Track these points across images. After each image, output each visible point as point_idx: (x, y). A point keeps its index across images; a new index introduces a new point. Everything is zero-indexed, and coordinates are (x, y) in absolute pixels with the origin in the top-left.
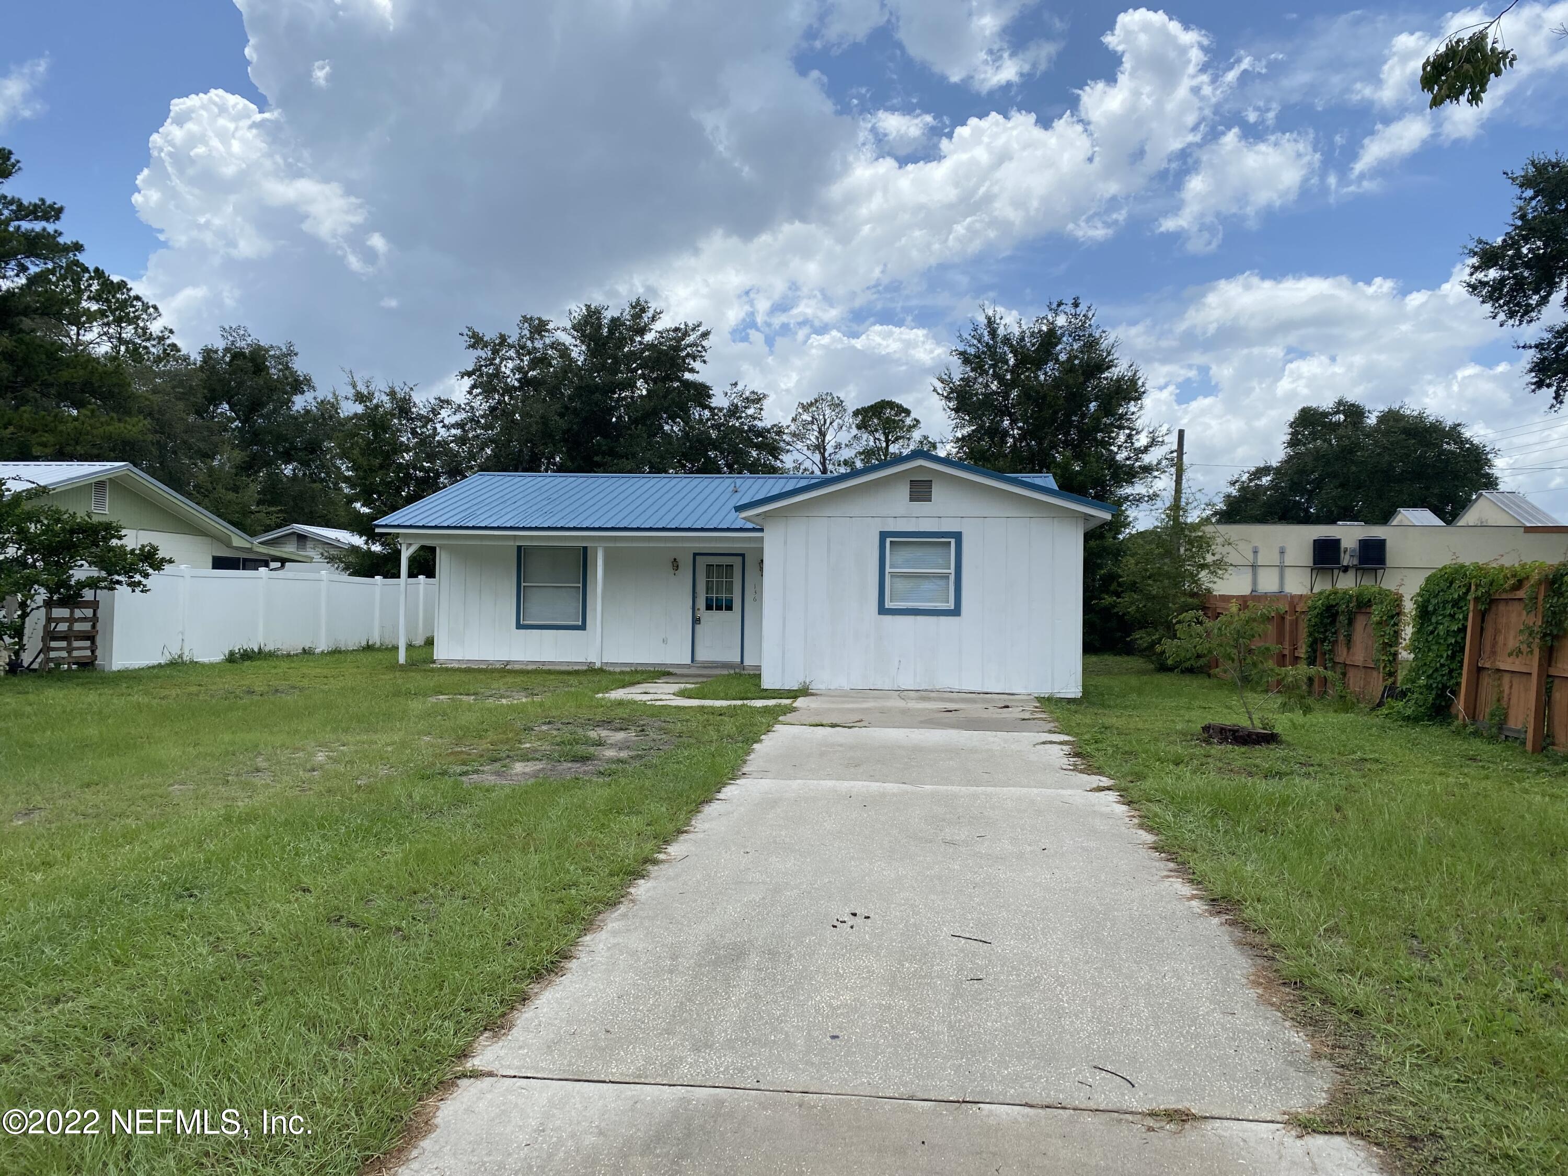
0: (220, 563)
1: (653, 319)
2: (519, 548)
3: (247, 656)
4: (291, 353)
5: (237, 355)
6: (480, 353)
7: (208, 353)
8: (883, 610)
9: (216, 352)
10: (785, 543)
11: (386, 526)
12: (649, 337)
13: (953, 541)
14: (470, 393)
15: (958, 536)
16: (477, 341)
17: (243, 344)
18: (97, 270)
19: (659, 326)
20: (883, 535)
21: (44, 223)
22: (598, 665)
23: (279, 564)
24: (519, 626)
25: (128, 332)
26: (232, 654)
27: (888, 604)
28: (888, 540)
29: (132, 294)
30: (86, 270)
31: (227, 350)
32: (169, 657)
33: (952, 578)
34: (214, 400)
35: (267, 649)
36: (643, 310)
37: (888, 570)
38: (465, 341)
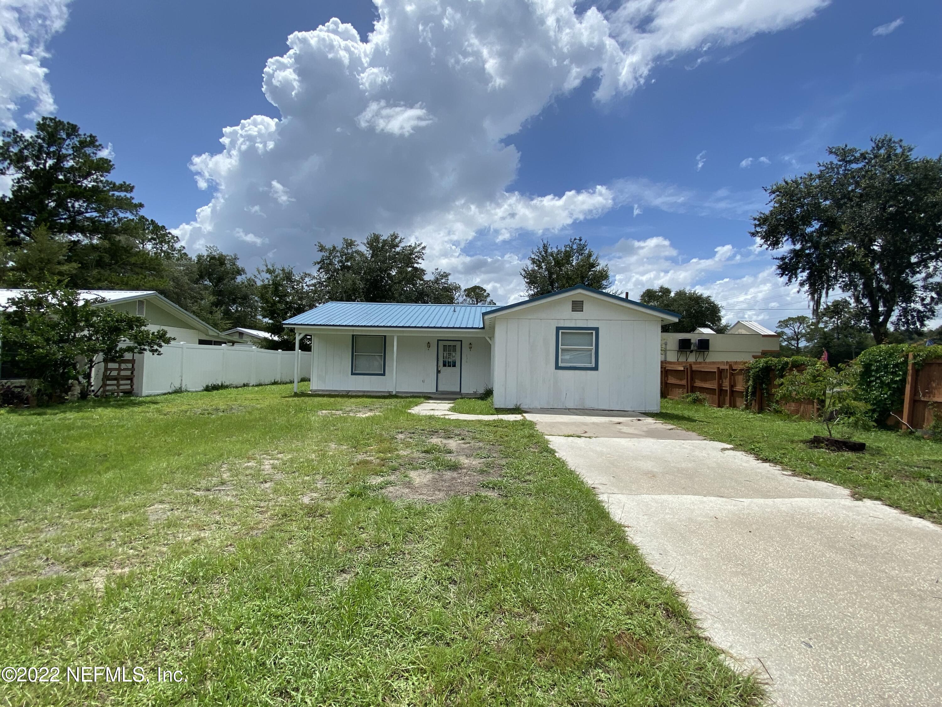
0: (201, 342)
1: (400, 242)
2: (353, 336)
3: (216, 388)
4: (236, 258)
5: (213, 258)
6: (323, 253)
7: (200, 257)
8: (557, 367)
9: (203, 256)
10: (507, 332)
11: (289, 324)
12: (398, 249)
13: (594, 332)
14: (319, 271)
15: (597, 329)
16: (322, 249)
17: (215, 253)
18: (152, 220)
19: (402, 245)
20: (558, 329)
21: (125, 193)
22: (394, 393)
23: (231, 344)
24: (353, 374)
25: (165, 247)
26: (207, 386)
27: (560, 364)
28: (561, 331)
29: (167, 231)
30: (147, 220)
31: (208, 256)
32: (174, 389)
33: (594, 351)
34: (201, 277)
35: (225, 384)
36: (396, 237)
37: (560, 346)
38: (317, 248)
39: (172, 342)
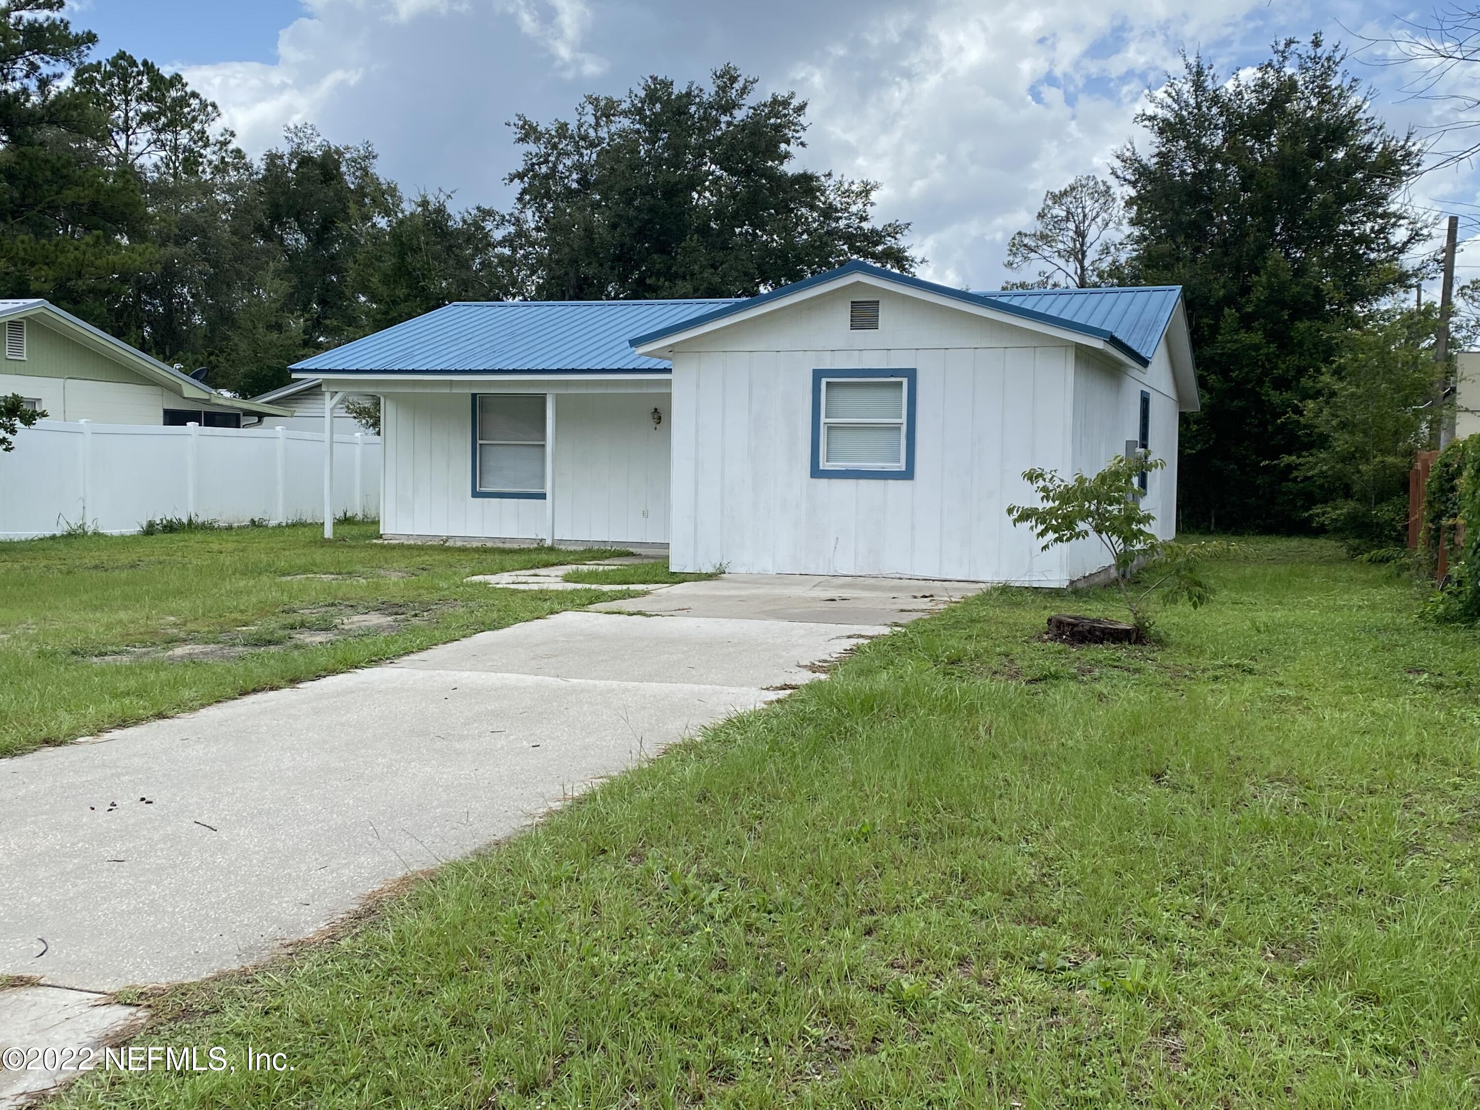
0: (174, 418)
1: (744, 90)
2: (474, 396)
3: (170, 528)
4: (370, 156)
5: (305, 161)
8: (816, 472)
9: (281, 157)
10: (698, 386)
11: (303, 371)
12: (740, 115)
13: (905, 381)
14: (520, 199)
15: (911, 374)
16: (529, 132)
17: (311, 147)
19: (750, 100)
20: (818, 375)
21: (46, 12)
22: (548, 543)
23: (256, 419)
24: (476, 494)
25: (184, 138)
26: (151, 525)
27: (824, 465)
28: (824, 381)
29: (188, 89)
31: (294, 154)
32: (67, 528)
33: (904, 428)
35: (200, 520)
36: (733, 80)
37: (823, 419)
38: (514, 133)
39: (39, 421)
